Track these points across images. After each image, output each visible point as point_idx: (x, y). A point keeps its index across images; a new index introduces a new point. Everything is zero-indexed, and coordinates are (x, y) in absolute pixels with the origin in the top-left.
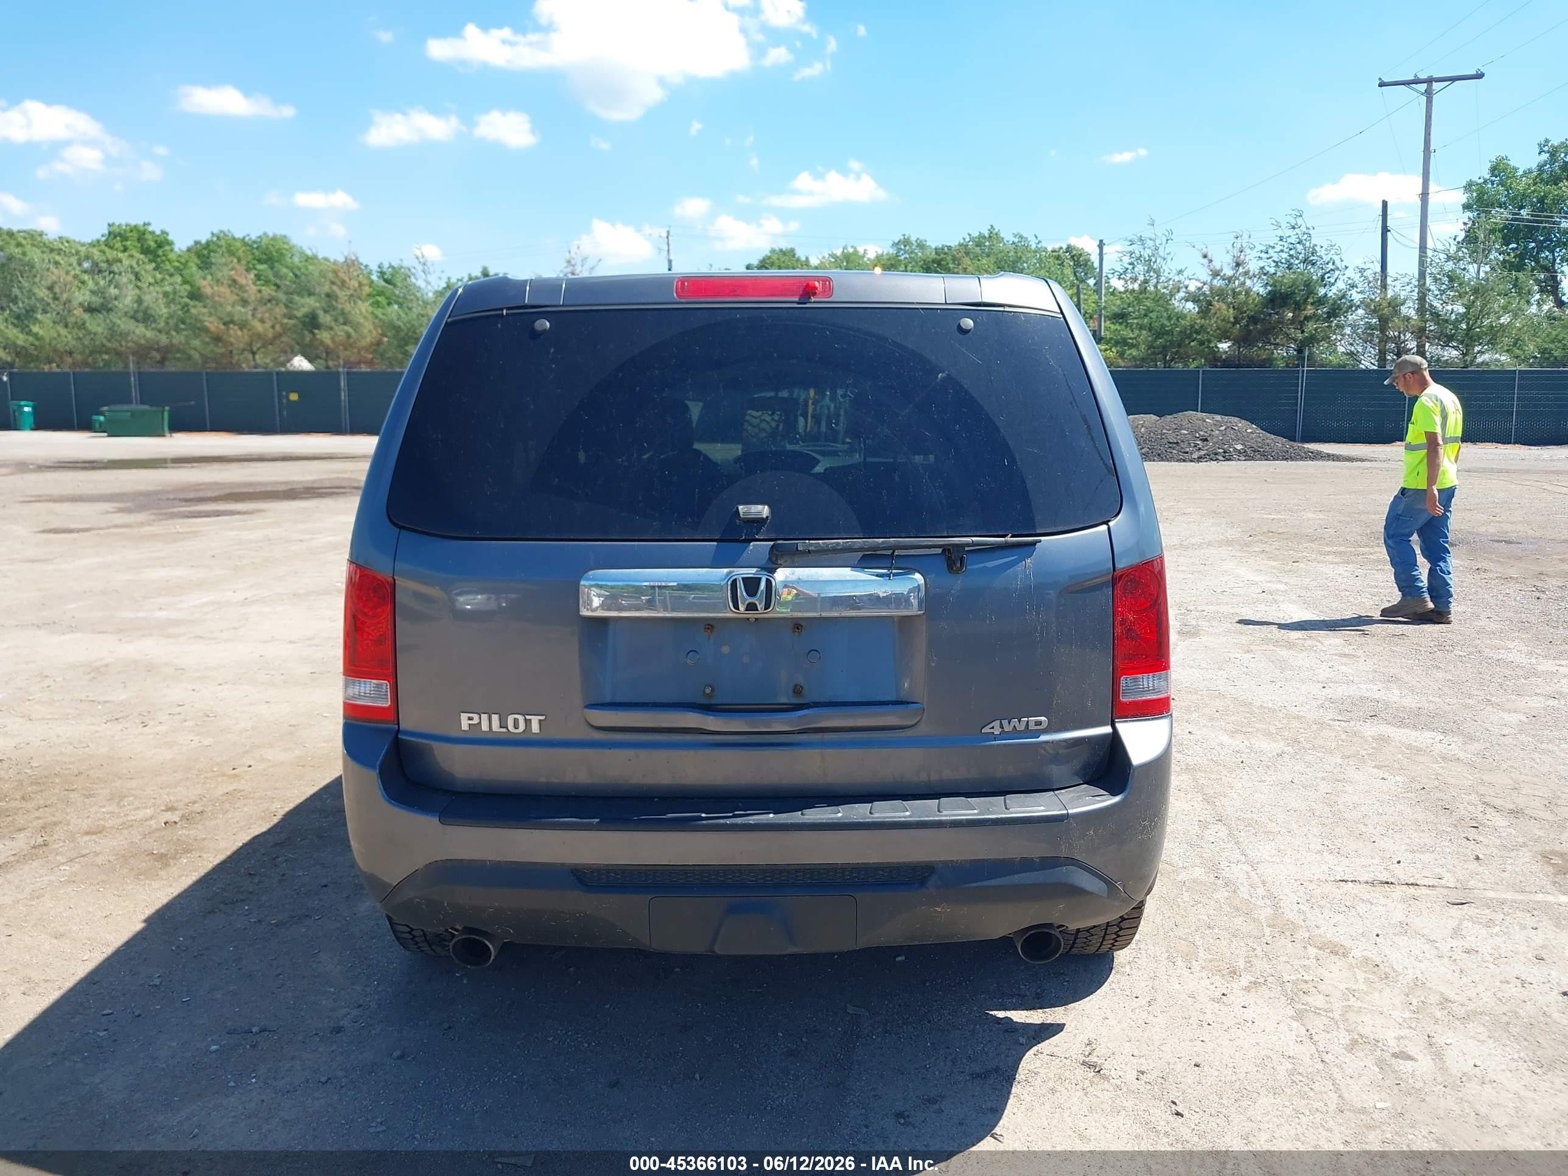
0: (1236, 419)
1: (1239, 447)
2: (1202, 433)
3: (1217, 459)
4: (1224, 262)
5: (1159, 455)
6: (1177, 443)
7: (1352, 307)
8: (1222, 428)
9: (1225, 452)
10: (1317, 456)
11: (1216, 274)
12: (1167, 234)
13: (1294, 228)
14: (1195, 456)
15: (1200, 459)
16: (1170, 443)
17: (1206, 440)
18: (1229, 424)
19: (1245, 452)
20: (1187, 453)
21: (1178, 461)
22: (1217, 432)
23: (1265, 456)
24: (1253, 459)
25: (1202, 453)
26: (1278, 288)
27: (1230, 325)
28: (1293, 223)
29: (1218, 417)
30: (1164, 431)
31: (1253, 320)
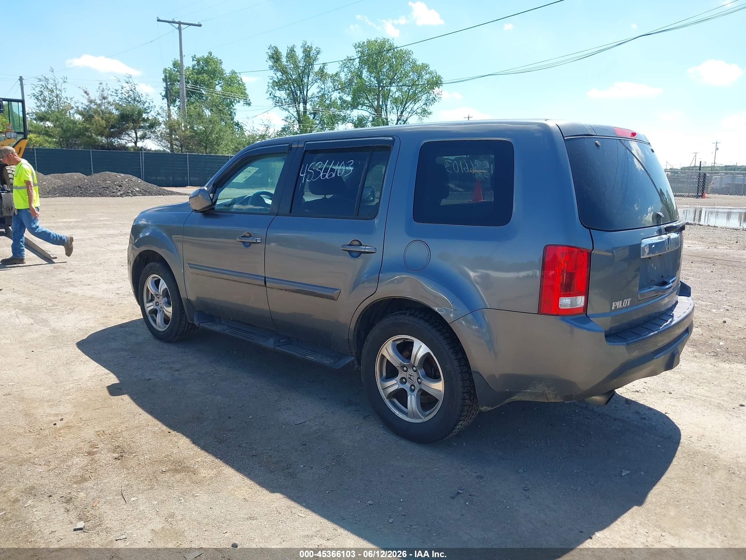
0: (131, 176)
1: (138, 189)
2: (118, 183)
3: (129, 195)
4: (95, 95)
5: (100, 194)
6: (107, 188)
7: (160, 124)
8: (127, 180)
9: (132, 192)
10: (172, 193)
11: (91, 102)
12: (64, 78)
13: (127, 83)
14: (119, 194)
15: (121, 195)
16: (104, 188)
17: (121, 186)
18: (129, 178)
19: (141, 192)
20: (114, 192)
21: (111, 196)
22: (125, 182)
23: (150, 194)
24: (145, 195)
25: (122, 192)
26: (125, 112)
27: (103, 129)
28: (128, 80)
29: (122, 175)
30: (98, 182)
31: (113, 127)
